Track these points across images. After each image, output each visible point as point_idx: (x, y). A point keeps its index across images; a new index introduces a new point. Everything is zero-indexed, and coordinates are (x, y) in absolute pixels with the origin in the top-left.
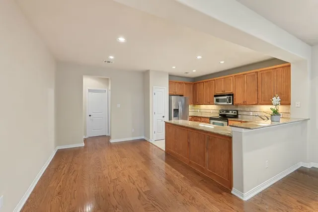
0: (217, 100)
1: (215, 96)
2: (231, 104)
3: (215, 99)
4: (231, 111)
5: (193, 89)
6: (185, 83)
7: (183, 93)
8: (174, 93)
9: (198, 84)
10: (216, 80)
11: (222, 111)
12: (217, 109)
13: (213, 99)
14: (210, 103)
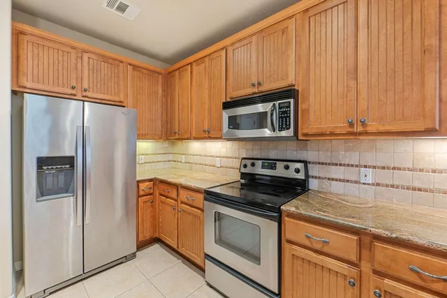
0: (234, 123)
1: (227, 106)
2: (289, 133)
3: (225, 115)
4: (280, 165)
5: (164, 91)
6: (130, 64)
7: (122, 100)
8: (74, 92)
9: (177, 73)
10: (233, 44)
11: (249, 163)
12: (234, 156)
13: (221, 117)
14: (209, 132)
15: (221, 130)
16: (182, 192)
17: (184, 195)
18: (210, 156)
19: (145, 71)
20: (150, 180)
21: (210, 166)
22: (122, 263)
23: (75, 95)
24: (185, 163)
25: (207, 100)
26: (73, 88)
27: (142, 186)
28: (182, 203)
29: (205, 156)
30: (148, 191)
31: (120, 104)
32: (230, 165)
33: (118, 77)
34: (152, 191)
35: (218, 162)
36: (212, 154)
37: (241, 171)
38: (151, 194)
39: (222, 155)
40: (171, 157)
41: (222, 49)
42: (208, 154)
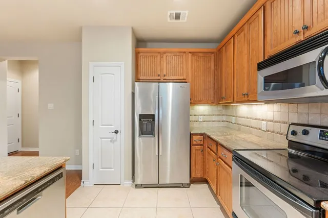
1: (262, 65)
5: (215, 66)
6: (190, 53)
7: (185, 78)
8: (159, 78)
9: (224, 48)
11: (300, 129)
12: (282, 120)
14: (248, 95)
16: (219, 148)
18: (256, 119)
19: (201, 54)
20: (201, 134)
21: (256, 128)
22: (180, 187)
23: (160, 79)
24: (235, 123)
25: (246, 65)
26: (159, 75)
27: (195, 138)
28: (219, 157)
29: (251, 118)
30: (199, 142)
31: (184, 81)
32: (278, 130)
33: (183, 63)
34: (202, 143)
35: (264, 125)
36: (258, 117)
37: (289, 138)
38: (201, 145)
39: (268, 119)
40: (224, 118)
41: (261, 8)
42: (254, 117)
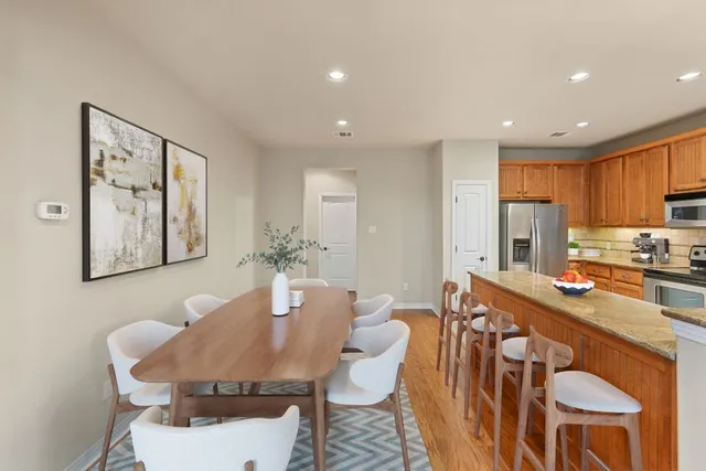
1: (669, 198)
3: (668, 207)
5: (586, 180)
6: (555, 165)
7: (550, 195)
8: (519, 195)
9: (604, 164)
10: (676, 142)
11: (702, 250)
12: (682, 243)
13: (663, 208)
14: (647, 221)
15: (663, 219)
16: (615, 271)
17: (618, 274)
20: (577, 262)
23: (519, 198)
24: (612, 250)
28: (616, 280)
31: (547, 199)
32: (684, 253)
37: (691, 258)
40: (590, 244)
41: (664, 145)
